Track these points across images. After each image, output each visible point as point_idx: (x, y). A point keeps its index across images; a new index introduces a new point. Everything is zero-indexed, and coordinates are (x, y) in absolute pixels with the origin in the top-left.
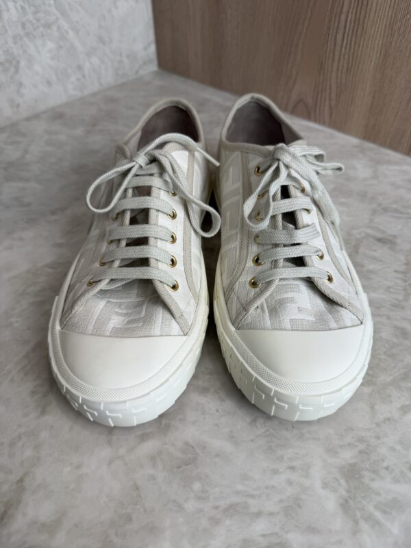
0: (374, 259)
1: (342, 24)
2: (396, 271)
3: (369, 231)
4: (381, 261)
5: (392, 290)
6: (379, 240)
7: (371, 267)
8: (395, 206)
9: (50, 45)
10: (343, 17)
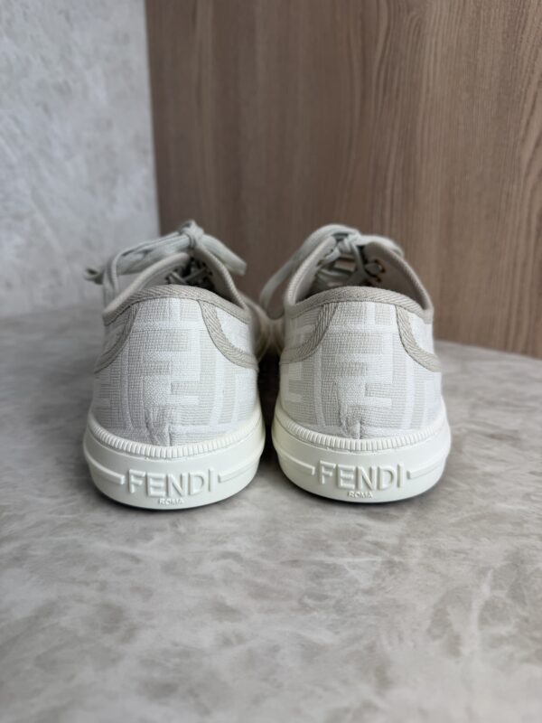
0: (491, 458)
1: (388, 199)
2: (532, 473)
3: (473, 427)
4: (502, 461)
5: (533, 498)
6: (492, 436)
7: (489, 468)
8: (503, 399)
9: (18, 240)
10: (388, 192)
